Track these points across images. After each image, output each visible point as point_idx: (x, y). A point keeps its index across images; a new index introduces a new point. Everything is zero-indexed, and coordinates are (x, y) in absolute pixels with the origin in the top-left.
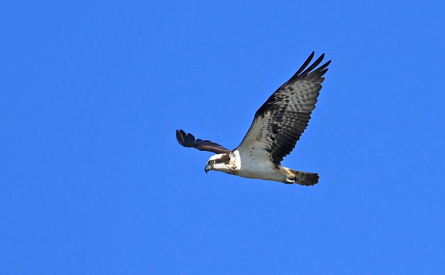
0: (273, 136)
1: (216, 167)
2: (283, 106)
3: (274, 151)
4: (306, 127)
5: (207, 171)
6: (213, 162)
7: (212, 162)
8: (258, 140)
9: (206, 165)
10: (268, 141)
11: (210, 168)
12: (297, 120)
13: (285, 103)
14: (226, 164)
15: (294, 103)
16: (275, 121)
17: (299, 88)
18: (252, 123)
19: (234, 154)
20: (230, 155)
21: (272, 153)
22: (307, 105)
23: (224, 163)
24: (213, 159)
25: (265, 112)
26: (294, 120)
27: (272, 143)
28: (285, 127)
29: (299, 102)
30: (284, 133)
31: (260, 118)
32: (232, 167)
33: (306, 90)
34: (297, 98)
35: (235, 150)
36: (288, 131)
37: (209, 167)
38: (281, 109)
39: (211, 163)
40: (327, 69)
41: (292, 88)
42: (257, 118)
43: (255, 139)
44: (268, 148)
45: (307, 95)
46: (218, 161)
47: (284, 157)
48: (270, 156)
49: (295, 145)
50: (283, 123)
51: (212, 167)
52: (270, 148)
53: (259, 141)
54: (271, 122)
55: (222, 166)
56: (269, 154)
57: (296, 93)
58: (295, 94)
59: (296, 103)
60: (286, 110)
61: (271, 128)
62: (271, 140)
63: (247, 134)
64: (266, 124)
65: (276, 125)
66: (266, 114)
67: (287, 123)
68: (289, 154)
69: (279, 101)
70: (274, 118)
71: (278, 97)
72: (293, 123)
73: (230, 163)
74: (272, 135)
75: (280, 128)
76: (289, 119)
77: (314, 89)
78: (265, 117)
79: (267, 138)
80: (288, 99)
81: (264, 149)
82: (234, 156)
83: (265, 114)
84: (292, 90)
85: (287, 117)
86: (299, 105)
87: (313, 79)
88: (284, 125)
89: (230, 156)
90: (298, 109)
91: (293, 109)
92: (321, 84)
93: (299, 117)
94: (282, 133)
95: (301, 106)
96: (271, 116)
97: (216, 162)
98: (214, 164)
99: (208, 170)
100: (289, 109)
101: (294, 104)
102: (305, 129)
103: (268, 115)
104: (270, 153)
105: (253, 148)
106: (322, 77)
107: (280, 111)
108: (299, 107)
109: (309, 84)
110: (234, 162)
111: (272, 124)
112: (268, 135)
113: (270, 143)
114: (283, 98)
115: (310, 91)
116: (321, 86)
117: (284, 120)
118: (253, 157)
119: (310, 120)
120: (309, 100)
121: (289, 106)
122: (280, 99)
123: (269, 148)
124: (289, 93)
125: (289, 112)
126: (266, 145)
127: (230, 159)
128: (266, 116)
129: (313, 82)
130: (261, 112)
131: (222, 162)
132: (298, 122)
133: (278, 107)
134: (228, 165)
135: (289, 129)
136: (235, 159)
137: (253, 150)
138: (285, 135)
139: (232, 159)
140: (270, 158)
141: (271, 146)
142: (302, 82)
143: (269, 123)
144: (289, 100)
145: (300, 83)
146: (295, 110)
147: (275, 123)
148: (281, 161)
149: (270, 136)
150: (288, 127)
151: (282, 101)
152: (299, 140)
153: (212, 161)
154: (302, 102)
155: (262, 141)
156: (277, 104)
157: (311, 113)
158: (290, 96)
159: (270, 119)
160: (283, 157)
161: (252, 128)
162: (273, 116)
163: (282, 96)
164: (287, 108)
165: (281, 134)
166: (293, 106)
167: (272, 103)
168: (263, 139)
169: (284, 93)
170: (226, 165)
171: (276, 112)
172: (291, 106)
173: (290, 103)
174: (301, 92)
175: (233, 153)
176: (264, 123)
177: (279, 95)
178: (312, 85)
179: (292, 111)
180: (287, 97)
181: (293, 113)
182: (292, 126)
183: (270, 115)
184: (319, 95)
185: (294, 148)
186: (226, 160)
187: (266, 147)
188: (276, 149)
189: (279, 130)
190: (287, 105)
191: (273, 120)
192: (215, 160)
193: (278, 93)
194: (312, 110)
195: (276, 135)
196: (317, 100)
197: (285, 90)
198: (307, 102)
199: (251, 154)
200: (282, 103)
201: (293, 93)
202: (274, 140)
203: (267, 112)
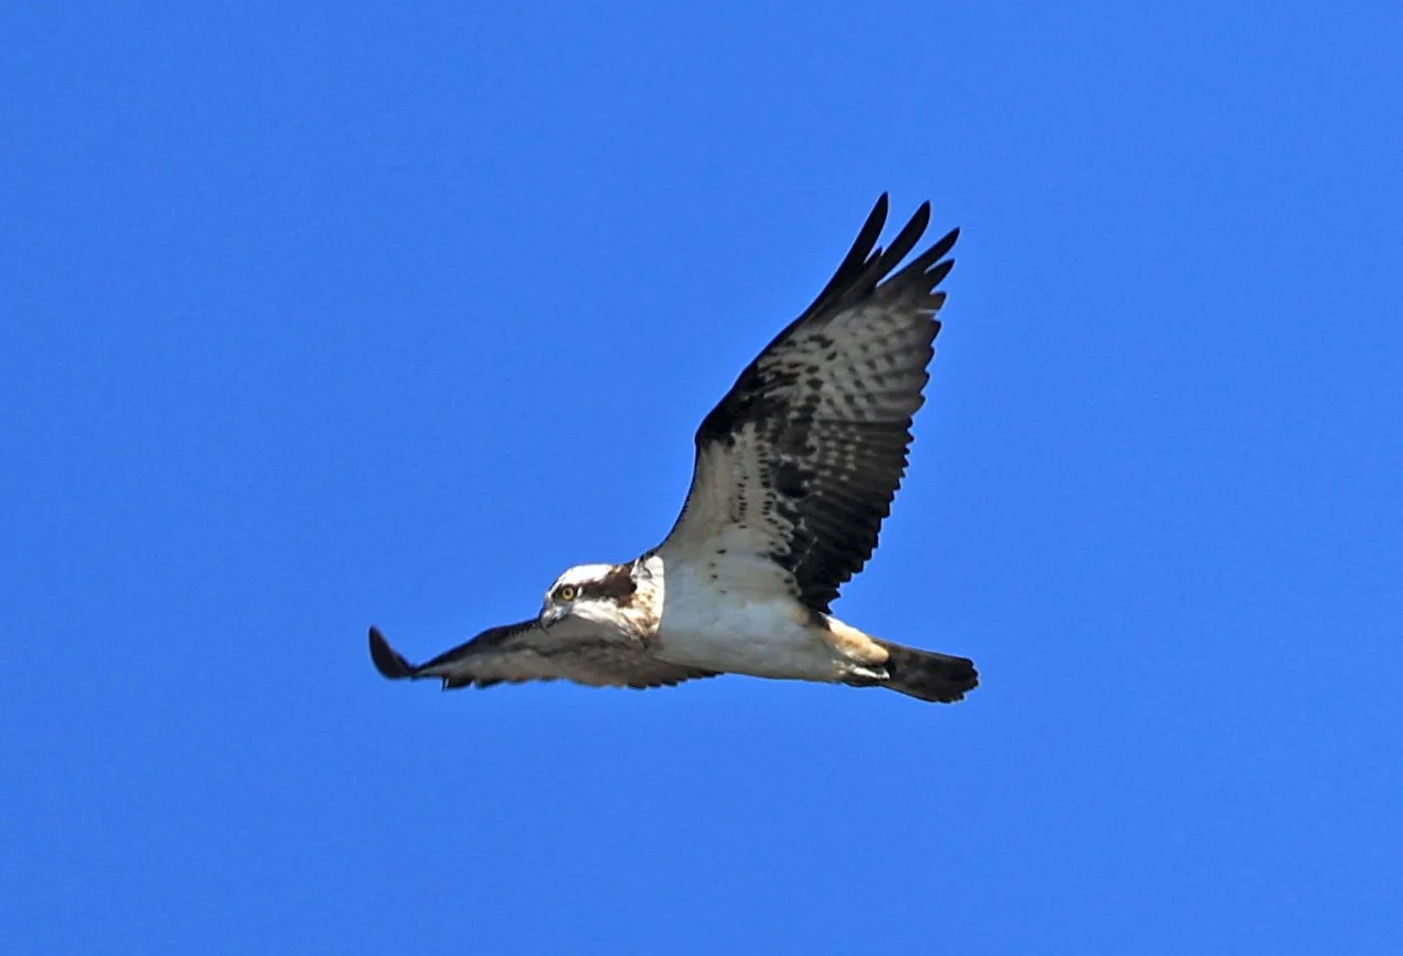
0: (791, 505)
1: (584, 611)
2: (800, 403)
3: (800, 562)
4: (905, 471)
6: (572, 592)
7: (568, 593)
8: (735, 520)
9: (546, 602)
10: (776, 525)
12: (862, 446)
13: (807, 391)
14: (621, 605)
15: (841, 388)
16: (784, 453)
17: (854, 335)
19: (646, 569)
20: (634, 571)
21: (794, 570)
22: (892, 396)
23: (612, 600)
24: (575, 582)
25: (734, 428)
26: (851, 447)
27: (793, 532)
28: (827, 473)
29: (858, 384)
30: (827, 492)
31: (718, 447)
32: (639, 620)
33: (883, 341)
34: (852, 370)
35: (651, 554)
36: (842, 484)
37: (555, 612)
38: (794, 415)
39: (561, 593)
41: (829, 338)
42: (707, 448)
43: (724, 516)
44: (779, 549)
45: (889, 358)
46: (593, 590)
47: (842, 585)
48: (788, 581)
49: (879, 535)
50: (814, 458)
51: (571, 609)
52: (787, 549)
53: (742, 526)
54: (769, 458)
55: (607, 610)
56: (786, 574)
57: (845, 355)
58: (839, 358)
59: (853, 389)
60: (814, 415)
61: (772, 477)
62: (786, 522)
64: (751, 465)
65: (790, 467)
66: (739, 431)
67: (829, 457)
68: (859, 569)
69: (781, 386)
71: (779, 374)
72: (850, 457)
73: (634, 602)
74: (784, 505)
75: (810, 476)
77: (913, 338)
78: (739, 441)
79: (770, 516)
80: (818, 376)
81: (761, 555)
82: (646, 573)
83: (733, 434)
84: (826, 343)
85: (824, 439)
86: (860, 395)
87: (902, 301)
88: (820, 466)
89: (635, 576)
90: (859, 412)
91: (839, 413)
92: (933, 314)
93: (866, 436)
94: (819, 493)
95: (869, 397)
96: (761, 438)
97: (584, 592)
98: (576, 601)
99: (553, 622)
100: (824, 410)
101: (842, 393)
102: (903, 475)
103: (748, 434)
104: (789, 569)
105: (722, 552)
106: (934, 291)
107: (795, 421)
108: (862, 403)
109: (888, 319)
110: (649, 597)
111: (774, 464)
113: (785, 531)
114: (797, 375)
115: (895, 342)
116: (938, 325)
118: (718, 584)
120: (897, 374)
121: (823, 403)
122: (787, 379)
123: (782, 549)
124: (817, 356)
125: (825, 423)
126: (771, 539)
127: (634, 587)
128: (738, 438)
129: (903, 310)
130: (718, 427)
131: (607, 598)
133: (782, 406)
134: (625, 611)
135: (844, 478)
136: (652, 587)
137: (718, 559)
138: (833, 500)
139: (643, 587)
140: (788, 587)
141: (790, 544)
142: (859, 314)
143: (762, 462)
144: (822, 378)
145: (853, 317)
146: (849, 415)
147: (786, 458)
148: (830, 599)
150: (837, 470)
151: (796, 383)
153: (568, 586)
154: (872, 386)
155: (750, 524)
156: (775, 397)
157: (910, 423)
158: (825, 366)
159: (760, 448)
160: (838, 586)
163: (793, 366)
164: (819, 410)
165: (815, 497)
166: (839, 400)
167: (756, 393)
168: (754, 515)
169: (798, 358)
170: (621, 611)
171: (777, 423)
172: (830, 402)
173: (827, 389)
174: (864, 348)
175: (644, 564)
176: (742, 462)
177: (779, 363)
179: (835, 417)
180: (813, 369)
181: (844, 424)
182: (851, 467)
183: (758, 434)
184: (934, 357)
185: (876, 545)
186: (620, 589)
187: (772, 549)
188: (808, 552)
189: (806, 484)
190: (816, 399)
191: (773, 449)
192: (580, 585)
193: (775, 354)
194: (913, 412)
195: (797, 500)
196: (928, 376)
197: (799, 346)
198: (891, 384)
199: (713, 572)
200: (795, 394)
201: (832, 357)
202: (797, 520)
203: (742, 426)
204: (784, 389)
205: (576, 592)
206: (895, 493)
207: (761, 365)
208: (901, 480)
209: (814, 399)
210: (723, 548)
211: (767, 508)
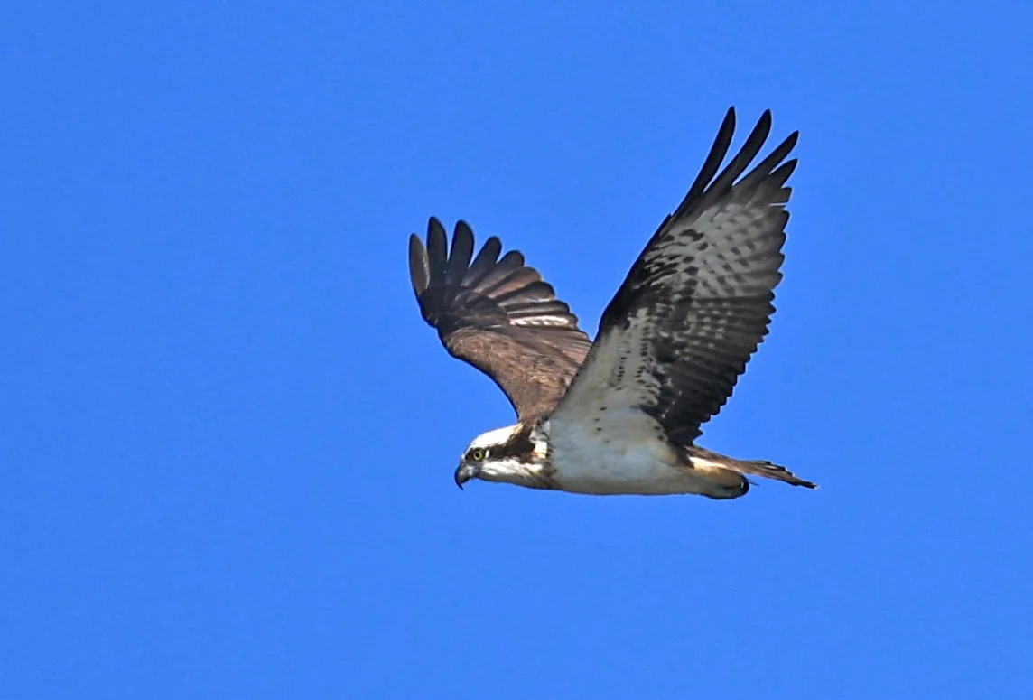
0: (661, 369)
1: (491, 469)
2: (682, 287)
3: (667, 411)
4: (764, 337)
5: (460, 481)
6: (481, 455)
7: (478, 456)
8: (613, 384)
9: (461, 463)
10: (646, 385)
11: (470, 473)
12: (730, 319)
13: (686, 277)
14: (522, 461)
15: (713, 272)
16: (663, 330)
17: (720, 228)
19: (543, 433)
20: (533, 434)
21: (662, 418)
22: (756, 274)
23: (515, 458)
24: (483, 446)
25: (630, 313)
26: (722, 322)
27: (660, 389)
28: (696, 343)
29: (727, 267)
30: (696, 357)
31: (616, 331)
33: (743, 231)
34: (720, 256)
35: (546, 418)
36: (709, 351)
37: (468, 471)
38: (677, 297)
39: (475, 456)
40: (794, 163)
41: (699, 232)
43: (604, 385)
44: (648, 403)
45: (751, 246)
46: (498, 453)
47: (702, 424)
48: (657, 428)
49: (734, 388)
50: (688, 332)
51: (480, 469)
52: (656, 402)
53: (619, 389)
54: (651, 336)
55: (511, 467)
56: (654, 422)
57: (714, 245)
58: (710, 247)
59: (723, 272)
60: (693, 296)
61: (650, 349)
62: (655, 382)
64: (635, 343)
65: (667, 341)
66: (634, 316)
67: (702, 330)
68: (716, 412)
69: (664, 275)
70: (658, 322)
71: (660, 264)
72: (721, 330)
73: (533, 459)
74: (655, 368)
75: (681, 346)
76: (706, 320)
77: (768, 227)
78: (632, 324)
79: (641, 379)
80: (693, 264)
81: (634, 407)
82: (544, 436)
83: (629, 319)
84: (697, 236)
85: (701, 316)
86: (730, 276)
87: (757, 196)
88: (693, 338)
89: (533, 439)
90: (730, 290)
91: (713, 292)
92: (784, 206)
93: (736, 311)
94: (687, 359)
95: (738, 277)
96: (649, 320)
97: (491, 454)
98: (485, 461)
99: (466, 478)
100: (701, 291)
101: (714, 276)
102: (762, 341)
103: (641, 318)
104: (657, 418)
106: (784, 186)
107: (679, 302)
108: (732, 282)
109: (746, 213)
111: (653, 340)
112: (644, 369)
113: (653, 389)
114: (675, 265)
115: (754, 232)
116: (787, 214)
117: (693, 326)
118: (602, 436)
119: (773, 315)
120: (757, 258)
121: (700, 285)
122: (670, 269)
123: (651, 402)
124: (691, 248)
125: (703, 301)
126: (642, 395)
127: (533, 447)
128: (633, 321)
129: (759, 205)
130: (616, 314)
131: (510, 456)
132: (737, 324)
133: (667, 290)
134: (528, 465)
135: (711, 346)
137: (602, 415)
138: (697, 363)
139: (540, 447)
140: (656, 432)
141: (657, 398)
142: (722, 210)
143: (644, 340)
144: (697, 266)
145: (717, 213)
146: (722, 293)
147: (665, 335)
148: (695, 438)
149: (651, 370)
150: (705, 340)
151: (676, 271)
152: (743, 371)
153: (478, 449)
154: (738, 268)
155: (627, 387)
156: (662, 284)
157: (772, 296)
158: (698, 254)
159: (647, 328)
160: (699, 426)
162: (655, 318)
163: (672, 258)
164: (696, 291)
165: (684, 362)
166: (713, 282)
167: (644, 283)
168: (628, 380)
169: (676, 250)
170: (523, 466)
171: (663, 308)
172: (705, 284)
173: (702, 274)
174: (729, 238)
175: (541, 428)
176: (631, 341)
177: (660, 256)
178: (759, 215)
179: (712, 296)
180: (689, 259)
181: (718, 301)
182: (719, 337)
183: (647, 318)
184: (787, 239)
185: (730, 394)
186: (520, 449)
187: (643, 402)
188: (673, 403)
189: (677, 352)
190: (694, 283)
191: (655, 328)
192: (488, 448)
193: (658, 249)
194: (774, 286)
195: (668, 365)
196: (783, 256)
197: (676, 241)
198: (754, 266)
199: (598, 425)
200: (676, 279)
201: (704, 247)
202: (666, 380)
203: (636, 311)
204: (667, 277)
205: (484, 455)
207: (647, 259)
208: (759, 345)
209: (692, 283)
210: (605, 406)
211: (640, 372)
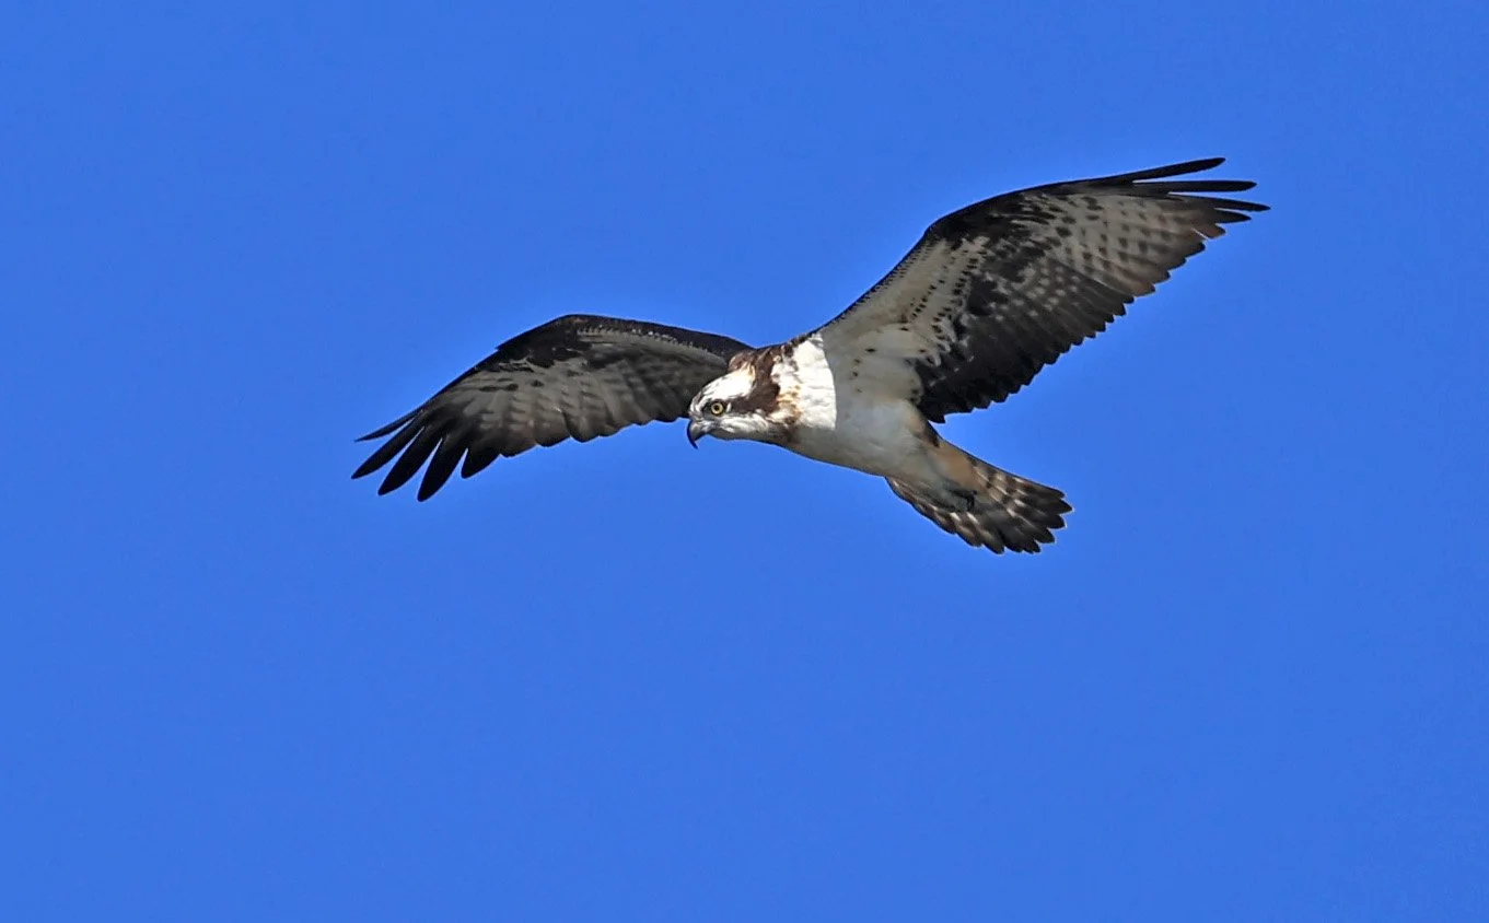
0: (964, 320)
1: (731, 426)
2: (1041, 239)
3: (943, 378)
4: (1098, 334)
6: (721, 407)
7: (717, 408)
8: (903, 320)
10: (939, 335)
11: (706, 429)
12: (1073, 296)
13: (1053, 234)
15: (1084, 245)
16: (990, 271)
17: (1123, 214)
18: (905, 258)
19: (791, 364)
20: (776, 369)
21: (932, 384)
24: (724, 397)
25: (968, 236)
26: (1061, 292)
27: (952, 346)
28: (1019, 303)
29: (1103, 251)
30: (1008, 319)
31: (942, 246)
32: (785, 419)
33: (1146, 232)
34: (1104, 237)
36: (1029, 319)
37: (704, 426)
38: (1028, 244)
39: (713, 409)
41: (1099, 204)
42: (931, 243)
44: (929, 360)
45: (1143, 246)
48: (916, 390)
49: (1036, 377)
50: (1017, 286)
51: (718, 423)
52: (937, 362)
53: (904, 328)
54: (976, 272)
55: (753, 423)
56: (919, 384)
57: (1106, 224)
58: (1099, 223)
60: (1047, 252)
61: (967, 288)
62: (952, 334)
63: (873, 290)
64: (954, 273)
65: (991, 285)
66: (970, 240)
67: (1033, 291)
69: (1033, 220)
70: (990, 260)
71: (1037, 209)
72: (1054, 301)
73: (780, 405)
74: (960, 316)
75: (1001, 299)
76: (1045, 282)
77: (1174, 242)
78: (962, 248)
79: (937, 324)
80: (1068, 226)
81: (906, 360)
82: (792, 368)
83: (964, 240)
84: (1095, 207)
86: (1100, 259)
88: (1019, 295)
89: (778, 375)
90: (1090, 270)
91: (1071, 261)
93: (1083, 290)
94: (999, 318)
95: (1107, 264)
96: (984, 253)
97: (733, 408)
98: (725, 416)
99: (701, 435)
100: (1059, 253)
101: (1083, 249)
103: (976, 246)
105: (871, 350)
107: (1027, 250)
109: (1162, 219)
110: (794, 395)
111: (974, 278)
112: (948, 313)
113: (943, 343)
114: (1053, 217)
115: (1156, 239)
117: (1026, 281)
120: (1141, 261)
121: (1062, 248)
122: (1040, 217)
124: (1079, 211)
125: (1054, 263)
126: (922, 346)
127: (778, 387)
128: (966, 244)
129: (1179, 221)
132: (1074, 304)
133: (1026, 234)
135: (1033, 314)
136: (797, 383)
138: (1008, 328)
139: (786, 385)
140: (913, 396)
141: (942, 357)
142: (1140, 203)
143: (966, 273)
144: (1071, 230)
145: (1132, 202)
146: (1080, 266)
147: (990, 278)
149: (954, 316)
150: (1031, 304)
151: (1047, 223)
152: (1052, 361)
153: (717, 401)
155: (915, 328)
156: (1023, 226)
157: (1130, 301)
158: (1082, 221)
159: (974, 261)
161: (897, 276)
162: (990, 253)
163: (1053, 209)
164: (1054, 251)
165: (994, 320)
166: (1077, 253)
167: (1006, 215)
168: (923, 320)
169: (1063, 205)
171: (1007, 246)
172: (1069, 251)
173: (1073, 240)
175: (790, 357)
176: (950, 267)
177: (1042, 202)
178: (1173, 228)
179: (1067, 264)
180: (1066, 219)
181: (1070, 271)
182: (1048, 307)
183: (982, 249)
187: (922, 357)
188: (957, 370)
189: (993, 305)
190: (1057, 243)
191: (984, 265)
192: (729, 400)
194: (1137, 295)
195: (974, 317)
198: (1132, 266)
199: (856, 369)
200: (1042, 230)
201: (1093, 218)
202: (963, 335)
203: (976, 236)
204: (1034, 223)
205: (725, 407)
206: (1073, 347)
208: (1086, 339)
209: (1055, 242)
210: (875, 346)
211: (942, 315)
